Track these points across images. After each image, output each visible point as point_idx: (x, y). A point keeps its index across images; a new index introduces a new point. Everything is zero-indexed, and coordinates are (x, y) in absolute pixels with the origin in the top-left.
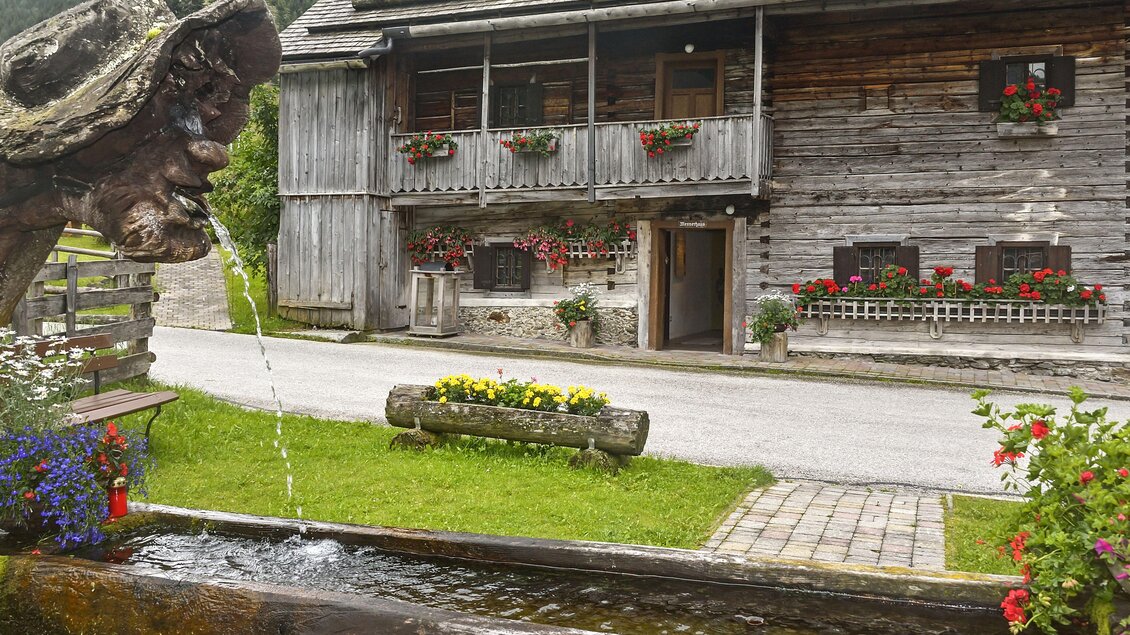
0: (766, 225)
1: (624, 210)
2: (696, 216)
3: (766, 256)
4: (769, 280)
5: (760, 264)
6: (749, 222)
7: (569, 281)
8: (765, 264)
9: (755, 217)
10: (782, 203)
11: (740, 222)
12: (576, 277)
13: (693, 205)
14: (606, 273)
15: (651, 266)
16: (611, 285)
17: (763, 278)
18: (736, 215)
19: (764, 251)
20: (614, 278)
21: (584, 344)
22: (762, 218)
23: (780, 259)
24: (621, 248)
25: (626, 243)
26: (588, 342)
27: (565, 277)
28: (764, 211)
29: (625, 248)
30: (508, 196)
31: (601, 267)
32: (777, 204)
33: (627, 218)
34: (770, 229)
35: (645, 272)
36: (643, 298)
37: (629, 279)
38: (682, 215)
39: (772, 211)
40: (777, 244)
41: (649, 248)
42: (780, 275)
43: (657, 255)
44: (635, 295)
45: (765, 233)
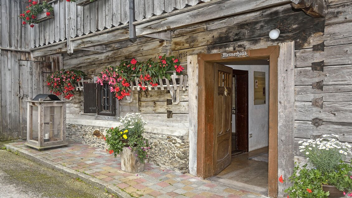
0: (320, 48)
1: (178, 47)
2: (240, 46)
3: (319, 86)
4: (323, 116)
5: (311, 97)
6: (298, 47)
7: (142, 109)
8: (318, 96)
9: (305, 40)
10: (341, 18)
11: (287, 47)
12: (146, 107)
13: (237, 35)
14: (166, 103)
15: (199, 98)
16: (170, 114)
17: (316, 113)
18: (281, 39)
19: (317, 80)
20: (172, 108)
21: (129, 169)
22: (314, 40)
23: (339, 91)
24: (171, 82)
25: (174, 76)
26: (133, 167)
27: (140, 106)
28: (317, 31)
29: (174, 81)
30: (83, 42)
31: (162, 99)
32: (336, 20)
33: (181, 54)
34: (325, 53)
35: (194, 103)
36: (193, 128)
37: (183, 110)
38: (226, 46)
39: (327, 30)
40: (334, 71)
41: (196, 80)
42: (338, 110)
43: (203, 87)
44: (187, 124)
45: (318, 57)
